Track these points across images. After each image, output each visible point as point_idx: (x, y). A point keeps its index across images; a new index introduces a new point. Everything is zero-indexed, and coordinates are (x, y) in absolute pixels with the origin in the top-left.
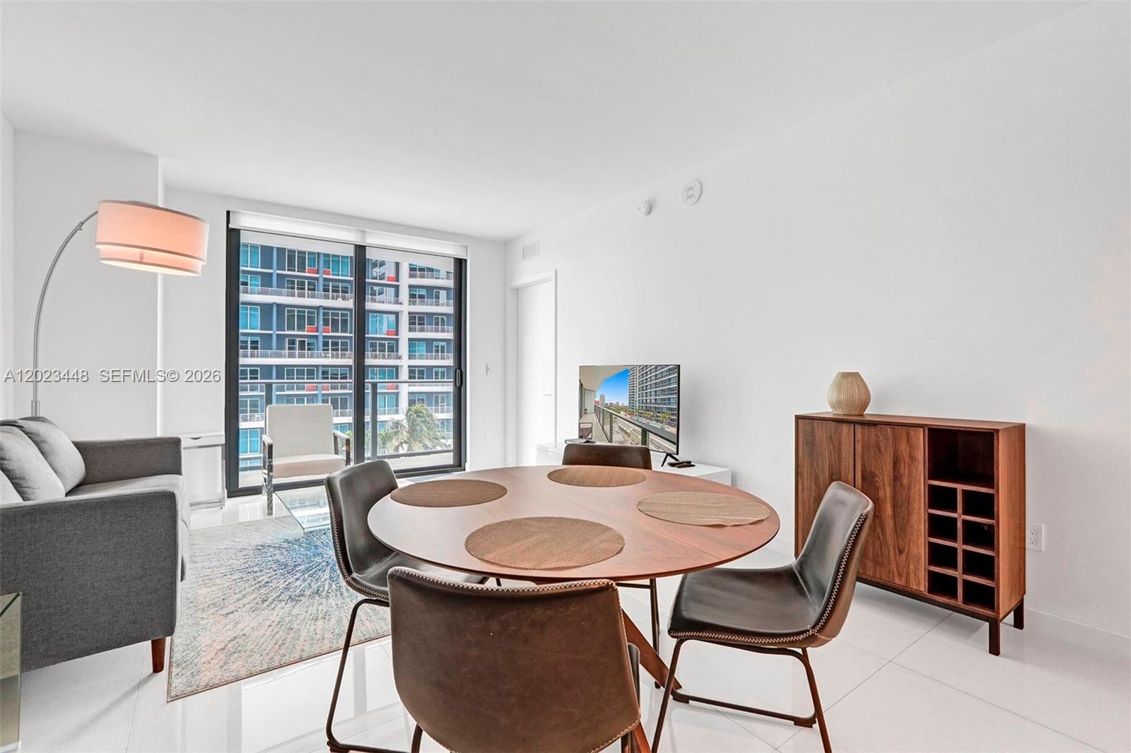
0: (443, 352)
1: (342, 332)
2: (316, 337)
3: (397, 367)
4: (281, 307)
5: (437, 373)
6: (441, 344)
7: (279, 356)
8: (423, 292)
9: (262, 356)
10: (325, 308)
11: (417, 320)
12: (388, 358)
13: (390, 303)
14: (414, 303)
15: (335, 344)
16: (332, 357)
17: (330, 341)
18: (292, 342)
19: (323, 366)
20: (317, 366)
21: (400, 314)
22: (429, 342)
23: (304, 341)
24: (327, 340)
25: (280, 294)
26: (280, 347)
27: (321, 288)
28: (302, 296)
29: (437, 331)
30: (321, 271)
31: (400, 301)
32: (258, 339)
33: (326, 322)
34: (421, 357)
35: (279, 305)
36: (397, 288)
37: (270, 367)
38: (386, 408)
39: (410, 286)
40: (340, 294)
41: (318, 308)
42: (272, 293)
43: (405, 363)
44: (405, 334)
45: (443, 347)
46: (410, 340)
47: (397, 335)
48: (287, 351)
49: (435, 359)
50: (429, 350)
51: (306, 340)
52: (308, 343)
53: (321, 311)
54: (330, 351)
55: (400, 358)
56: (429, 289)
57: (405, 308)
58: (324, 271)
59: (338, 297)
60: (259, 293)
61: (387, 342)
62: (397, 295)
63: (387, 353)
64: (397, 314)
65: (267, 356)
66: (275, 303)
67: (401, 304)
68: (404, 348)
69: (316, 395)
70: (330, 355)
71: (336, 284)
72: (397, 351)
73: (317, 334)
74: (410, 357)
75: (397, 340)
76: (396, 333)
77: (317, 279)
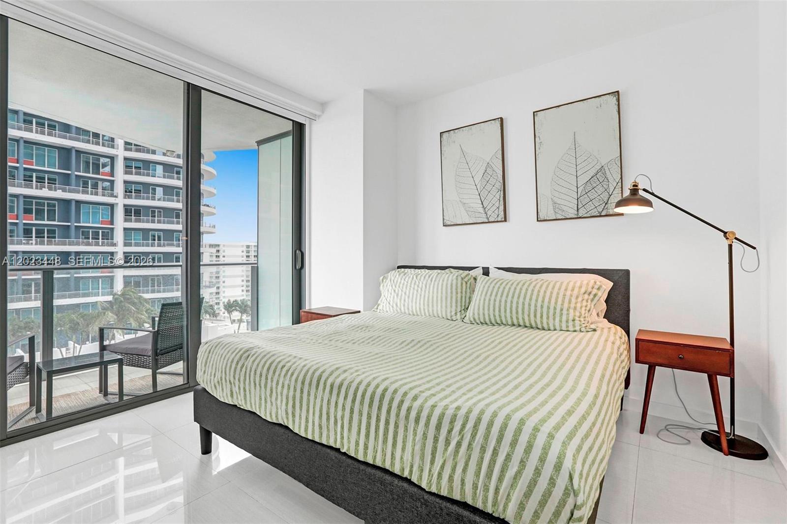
0: (159, 239)
1: (48, 220)
2: (16, 224)
3: (112, 254)
6: (157, 233)
8: (140, 187)
10: (26, 197)
11: (133, 212)
12: (102, 245)
13: (104, 195)
14: (130, 197)
15: (40, 232)
16: (37, 244)
17: (34, 228)
19: (24, 253)
20: (16, 253)
21: (115, 206)
22: (145, 231)
24: (29, 227)
29: (153, 222)
30: (22, 160)
31: (115, 195)
33: (27, 211)
34: (137, 245)
36: (111, 182)
38: (100, 290)
39: (125, 182)
40: (46, 184)
41: (16, 196)
43: (120, 250)
44: (120, 223)
45: (159, 236)
46: (125, 229)
49: (152, 245)
50: (145, 238)
53: (21, 200)
54: (34, 238)
55: (114, 245)
56: (146, 185)
57: (121, 201)
58: (25, 161)
59: (44, 187)
61: (100, 231)
62: (111, 188)
63: (100, 240)
64: (112, 206)
67: (116, 197)
68: (119, 236)
70: (34, 242)
71: (41, 175)
72: (112, 239)
73: (17, 221)
74: (125, 245)
75: (112, 229)
76: (112, 223)
77: (16, 168)
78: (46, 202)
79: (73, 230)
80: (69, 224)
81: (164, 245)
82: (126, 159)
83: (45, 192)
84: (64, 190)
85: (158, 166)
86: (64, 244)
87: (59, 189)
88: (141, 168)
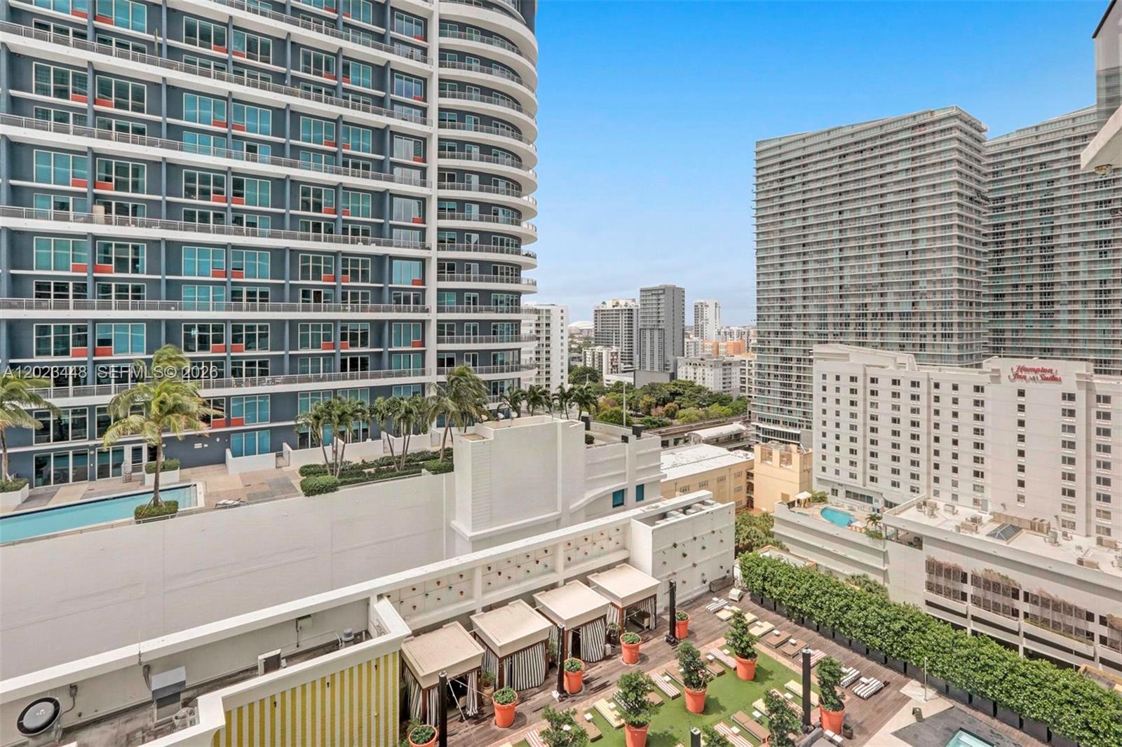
0: (475, 303)
1: (362, 281)
2: (334, 287)
3: (423, 322)
4: (294, 252)
5: (468, 328)
6: (472, 295)
7: (293, 309)
8: (454, 235)
9: (273, 310)
10: (344, 254)
11: (447, 268)
12: (414, 311)
13: (415, 248)
14: (444, 249)
15: (354, 296)
16: (352, 310)
17: (349, 292)
18: (306, 294)
19: (342, 321)
20: (335, 321)
21: (427, 261)
22: (460, 292)
23: (320, 292)
24: (345, 291)
25: (294, 237)
26: (294, 299)
27: (340, 230)
28: (318, 239)
29: (469, 280)
30: (340, 211)
31: (427, 246)
32: (268, 289)
33: (345, 270)
34: (451, 310)
35: (292, 251)
36: (423, 231)
37: (282, 322)
38: (412, 369)
39: (440, 229)
40: (361, 237)
41: (335, 254)
42: (286, 237)
43: (433, 317)
44: (433, 285)
45: (475, 299)
46: (439, 290)
47: (424, 284)
48: (301, 303)
49: (467, 312)
50: (460, 302)
51: (322, 290)
52: (325, 295)
53: (340, 258)
54: (349, 304)
55: (427, 311)
56: (461, 232)
57: (434, 254)
58: (343, 210)
59: (358, 241)
60: (270, 237)
61: (412, 293)
62: (423, 238)
63: (412, 305)
64: (423, 261)
65: (278, 310)
66: (288, 248)
67: (429, 249)
68: (431, 300)
69: (333, 355)
70: (349, 308)
71: (356, 226)
72: (424, 303)
73: (335, 284)
74: (440, 310)
75: (423, 291)
76: (423, 283)
77: (335, 220)
78: (360, 259)
79: (386, 292)
80: (382, 285)
81: (481, 311)
82: (440, 200)
83: (360, 248)
84: (378, 244)
85: (473, 205)
86: (377, 310)
87: (372, 242)
88: (454, 209)
